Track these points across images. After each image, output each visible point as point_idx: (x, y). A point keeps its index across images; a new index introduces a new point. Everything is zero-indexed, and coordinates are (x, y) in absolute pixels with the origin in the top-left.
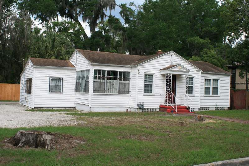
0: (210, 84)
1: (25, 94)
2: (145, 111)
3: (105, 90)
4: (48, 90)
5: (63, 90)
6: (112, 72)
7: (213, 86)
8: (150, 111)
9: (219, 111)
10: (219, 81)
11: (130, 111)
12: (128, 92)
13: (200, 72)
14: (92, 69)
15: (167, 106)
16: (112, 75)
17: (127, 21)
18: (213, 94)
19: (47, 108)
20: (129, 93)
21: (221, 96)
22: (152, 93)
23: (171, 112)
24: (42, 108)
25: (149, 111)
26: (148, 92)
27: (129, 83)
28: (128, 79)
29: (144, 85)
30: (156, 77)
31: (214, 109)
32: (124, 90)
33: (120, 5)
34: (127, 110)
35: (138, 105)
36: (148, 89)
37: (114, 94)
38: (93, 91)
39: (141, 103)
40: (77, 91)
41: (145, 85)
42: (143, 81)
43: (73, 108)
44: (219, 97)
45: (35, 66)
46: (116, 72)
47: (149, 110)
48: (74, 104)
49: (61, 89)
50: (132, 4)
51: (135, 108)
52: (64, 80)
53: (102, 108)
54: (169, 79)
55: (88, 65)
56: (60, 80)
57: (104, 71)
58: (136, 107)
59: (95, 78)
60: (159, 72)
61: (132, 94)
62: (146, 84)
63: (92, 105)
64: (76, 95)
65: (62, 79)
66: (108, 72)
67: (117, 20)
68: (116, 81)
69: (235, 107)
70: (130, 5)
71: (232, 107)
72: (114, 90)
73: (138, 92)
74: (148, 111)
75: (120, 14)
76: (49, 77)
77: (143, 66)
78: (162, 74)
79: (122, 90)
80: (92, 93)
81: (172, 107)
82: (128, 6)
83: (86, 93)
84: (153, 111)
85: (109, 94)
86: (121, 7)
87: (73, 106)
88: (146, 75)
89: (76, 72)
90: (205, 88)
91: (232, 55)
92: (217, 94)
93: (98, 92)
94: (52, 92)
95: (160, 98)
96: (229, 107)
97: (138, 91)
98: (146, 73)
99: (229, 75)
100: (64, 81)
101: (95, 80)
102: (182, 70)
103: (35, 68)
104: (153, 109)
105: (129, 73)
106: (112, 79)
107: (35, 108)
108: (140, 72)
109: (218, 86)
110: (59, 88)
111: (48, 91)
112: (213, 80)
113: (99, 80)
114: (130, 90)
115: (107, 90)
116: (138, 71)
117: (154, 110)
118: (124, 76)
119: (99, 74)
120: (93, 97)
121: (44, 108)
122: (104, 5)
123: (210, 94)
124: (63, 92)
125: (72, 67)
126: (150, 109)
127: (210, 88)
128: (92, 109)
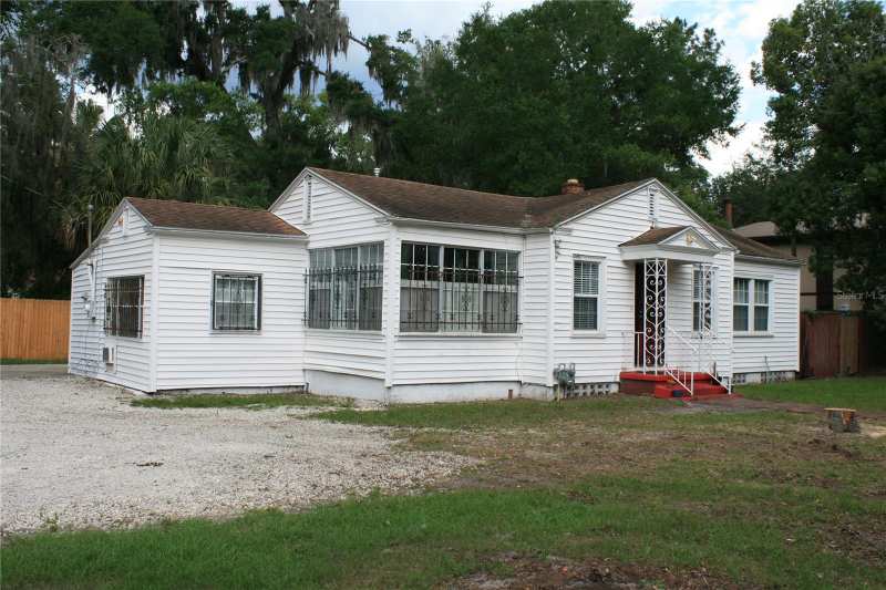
0: (747, 294)
1: (102, 335)
2: (576, 394)
3: (442, 319)
4: (209, 321)
5: (264, 322)
6: (462, 251)
7: (756, 301)
8: (592, 393)
9: (772, 386)
10: (770, 285)
11: (520, 398)
12: (514, 325)
13: (733, 254)
14: (393, 241)
15: (653, 372)
16: (463, 263)
17: (390, 89)
18: (756, 329)
19: (204, 392)
20: (515, 330)
21: (776, 335)
22: (595, 327)
23: (673, 394)
24: (184, 392)
25: (589, 394)
26: (585, 327)
27: (516, 295)
28: (515, 279)
29: (571, 301)
30: (610, 270)
31: (757, 379)
32: (501, 320)
33: (364, 39)
34: (511, 391)
35: (556, 374)
36: (585, 313)
37: (468, 334)
38: (397, 325)
39: (567, 367)
40: (310, 326)
41: (576, 300)
42: (571, 287)
43: (297, 387)
44: (772, 337)
45: (158, 229)
46: (474, 252)
47: (589, 390)
48: (301, 373)
49: (256, 318)
50: (405, 36)
51: (544, 386)
52: (264, 282)
53: (428, 387)
54: (660, 278)
55: (374, 223)
56: (253, 282)
57: (434, 248)
58: (551, 382)
59: (405, 274)
60: (617, 252)
61: (526, 333)
62: (578, 295)
63: (397, 376)
64: (309, 341)
65: (257, 279)
66: (449, 250)
67: (358, 85)
68: (476, 285)
69: (813, 370)
70: (399, 41)
71: (804, 373)
72: (469, 320)
73: (557, 327)
74: (584, 394)
75: (367, 68)
76: (210, 273)
77: (570, 230)
78: (625, 262)
79: (496, 321)
80: (397, 332)
81: (670, 378)
82: (392, 42)
83: (362, 332)
84: (600, 393)
85: (455, 334)
86: (367, 46)
87: (299, 381)
88: (577, 264)
89: (307, 253)
90: (735, 307)
91: (793, 201)
92: (766, 329)
93: (417, 329)
94: (221, 328)
95: (621, 347)
96: (798, 369)
97: (556, 323)
98: (578, 256)
99: (796, 266)
100: (264, 288)
101: (407, 283)
102: (695, 245)
103: (157, 234)
104: (600, 387)
105: (514, 256)
106: (461, 279)
107: (159, 392)
108: (561, 251)
109: (766, 302)
110: (248, 315)
111: (209, 327)
112: (756, 281)
113: (421, 284)
114: (521, 320)
115: (448, 319)
116: (557, 247)
117: (604, 390)
118: (501, 269)
119: (417, 260)
120: (399, 346)
121: (192, 392)
122: (316, 33)
123: (747, 329)
124: (263, 327)
125: (288, 234)
126: (592, 387)
127: (746, 307)
128: (395, 391)
